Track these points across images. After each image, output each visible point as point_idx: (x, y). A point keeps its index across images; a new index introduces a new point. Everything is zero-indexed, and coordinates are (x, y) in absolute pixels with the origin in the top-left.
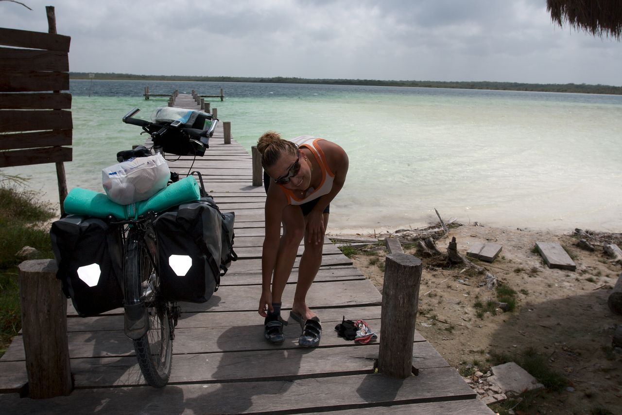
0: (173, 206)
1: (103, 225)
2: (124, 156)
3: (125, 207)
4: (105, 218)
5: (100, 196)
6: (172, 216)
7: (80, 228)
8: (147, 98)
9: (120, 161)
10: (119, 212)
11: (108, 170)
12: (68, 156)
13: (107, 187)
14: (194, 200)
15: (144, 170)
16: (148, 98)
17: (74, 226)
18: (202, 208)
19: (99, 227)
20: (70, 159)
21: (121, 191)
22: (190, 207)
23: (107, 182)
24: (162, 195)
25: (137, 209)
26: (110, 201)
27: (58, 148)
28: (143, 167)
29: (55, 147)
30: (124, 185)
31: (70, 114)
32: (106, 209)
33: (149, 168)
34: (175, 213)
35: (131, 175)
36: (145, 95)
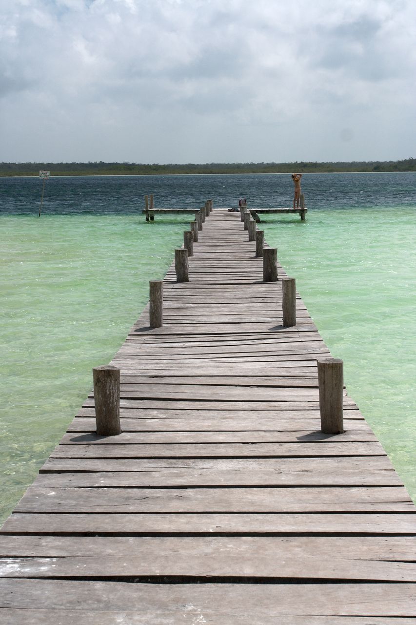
8: (150, 219)
16: (152, 218)
36: (146, 212)
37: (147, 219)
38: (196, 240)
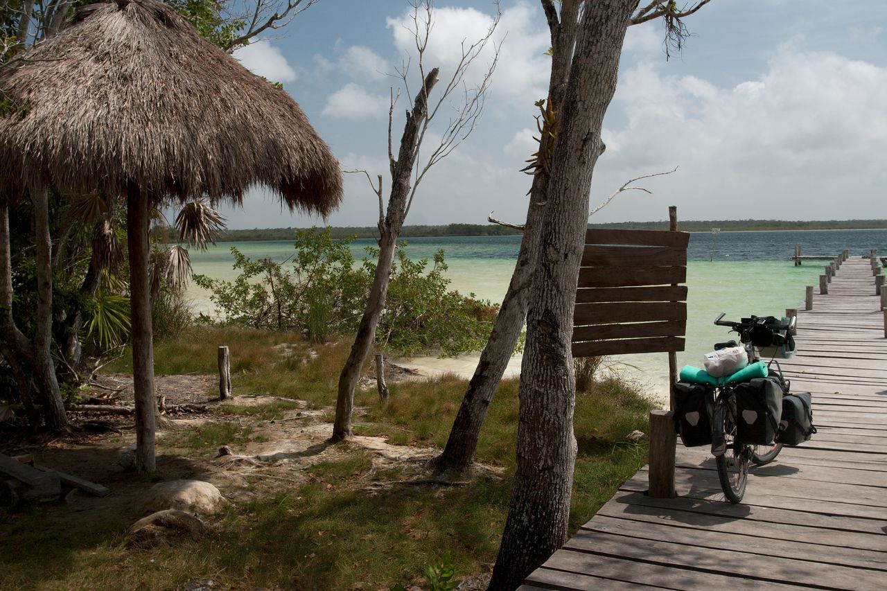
0: (747, 378)
1: (703, 388)
2: (719, 347)
3: (717, 378)
4: (704, 384)
5: (702, 371)
6: (746, 385)
7: (689, 389)
9: (716, 350)
10: (713, 381)
11: (708, 355)
12: (680, 346)
13: (707, 365)
14: (762, 376)
15: (731, 356)
16: (800, 263)
17: (686, 387)
18: (765, 381)
19: (700, 389)
20: (683, 349)
21: (715, 368)
22: (757, 380)
23: (706, 362)
24: (741, 372)
25: (724, 380)
26: (708, 374)
27: (671, 337)
28: (730, 354)
29: (669, 337)
30: (717, 364)
31: (685, 305)
32: (705, 379)
33: (734, 355)
34: (748, 384)
35: (722, 359)
36: (795, 258)
37: (796, 265)
38: (834, 275)
